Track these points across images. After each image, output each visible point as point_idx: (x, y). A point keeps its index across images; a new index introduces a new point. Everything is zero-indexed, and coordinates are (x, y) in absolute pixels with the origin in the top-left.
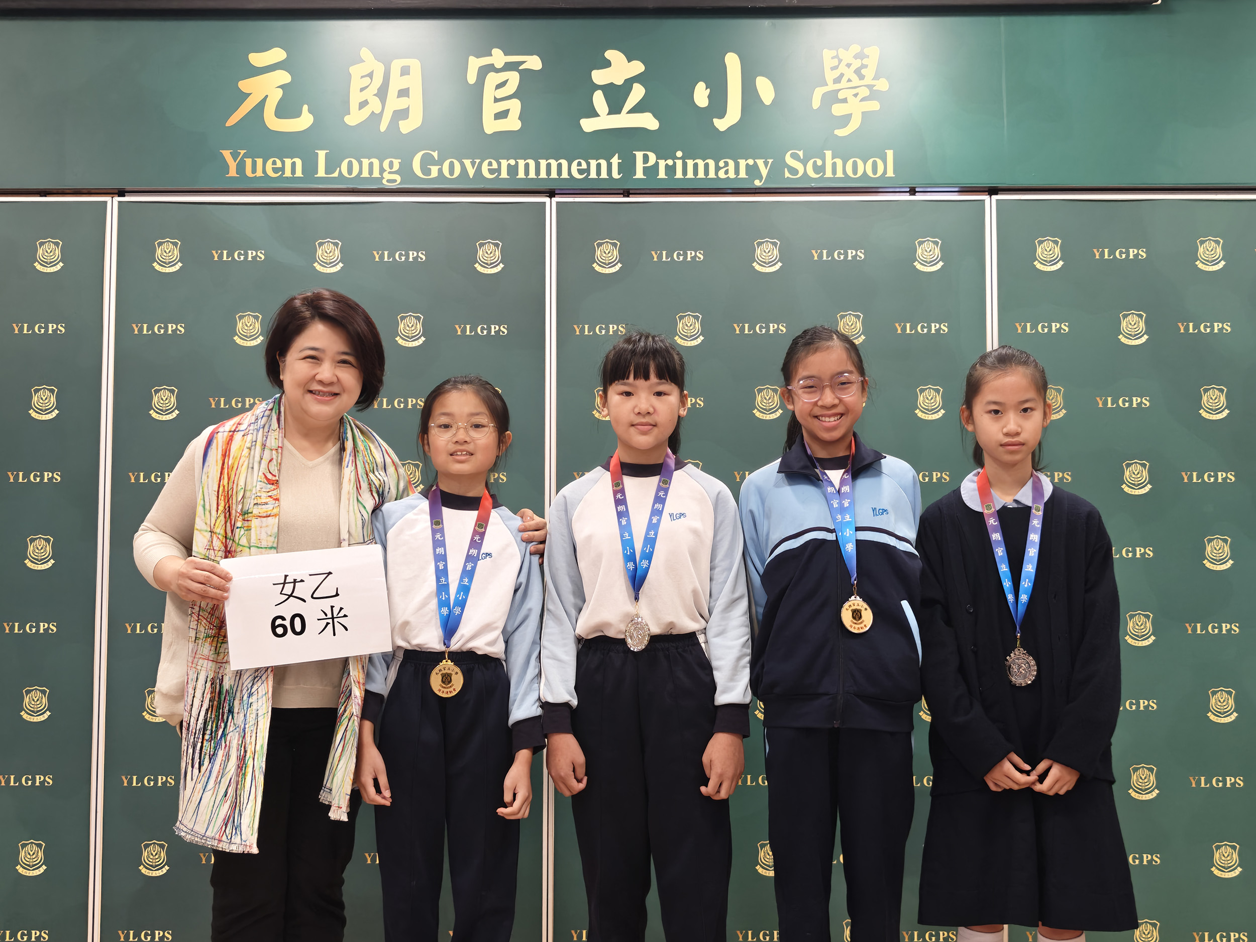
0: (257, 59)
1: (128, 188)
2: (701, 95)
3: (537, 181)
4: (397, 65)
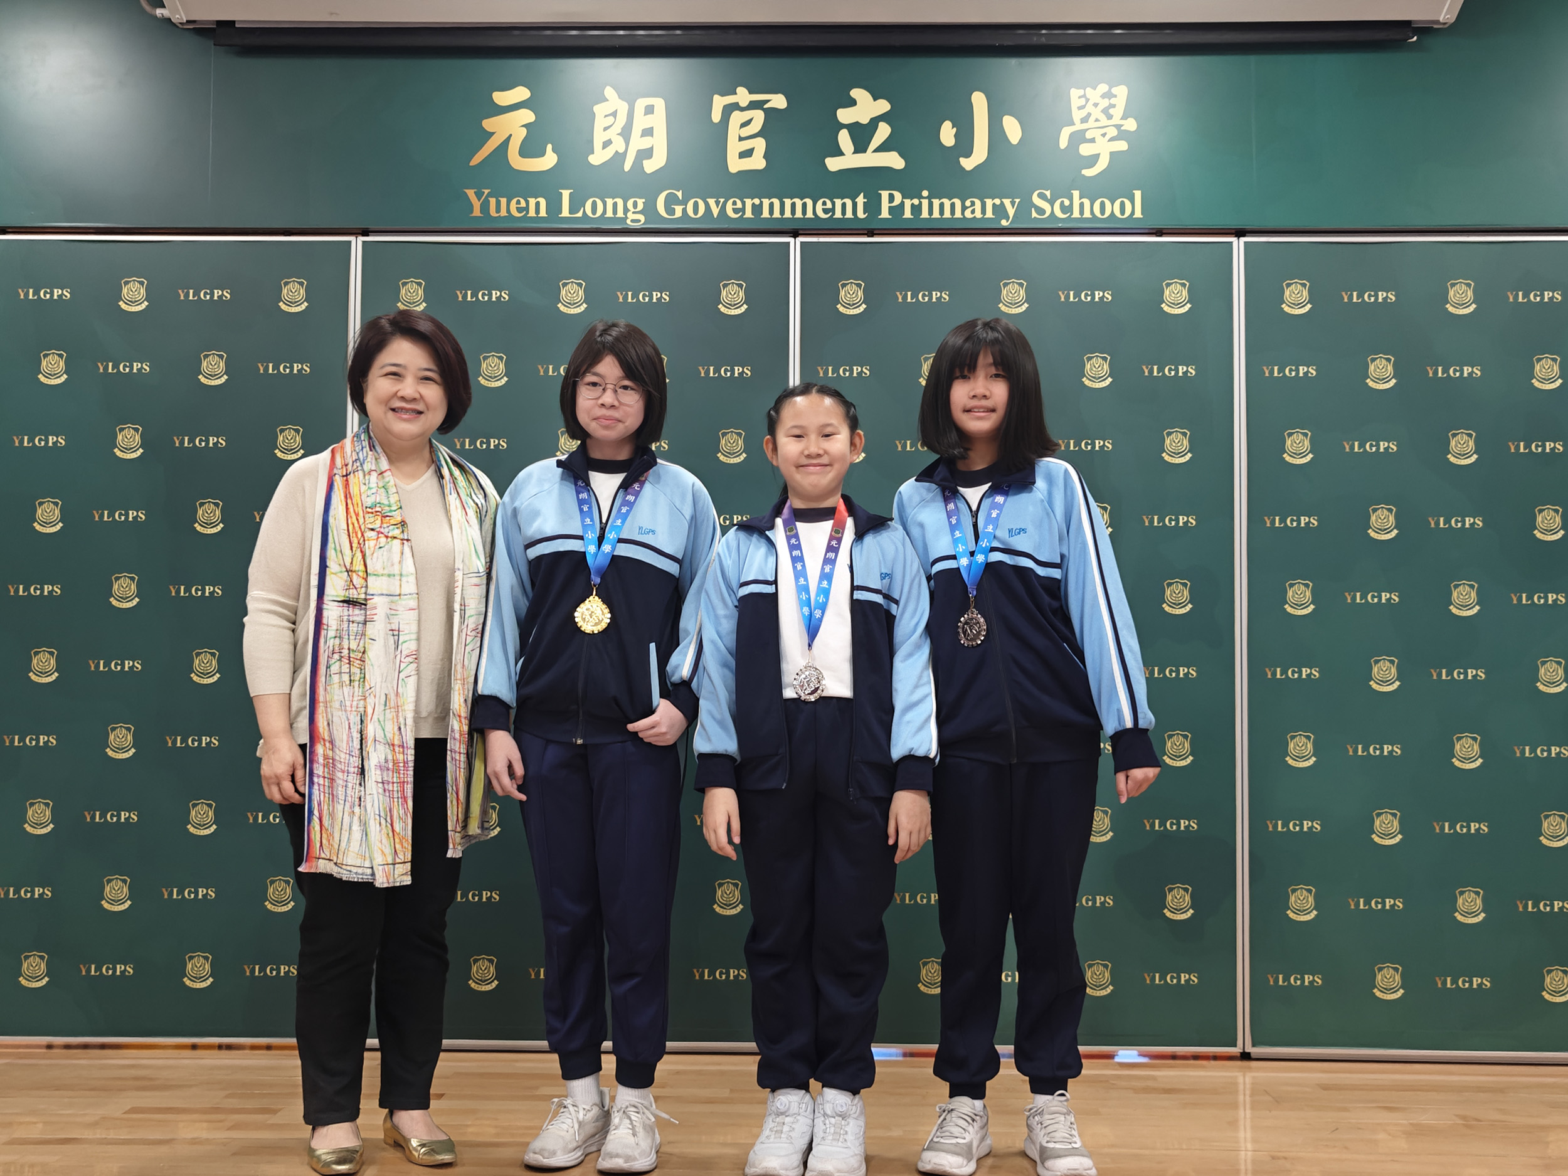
0: (502, 98)
1: (372, 227)
2: (947, 134)
3: (782, 221)
4: (641, 104)
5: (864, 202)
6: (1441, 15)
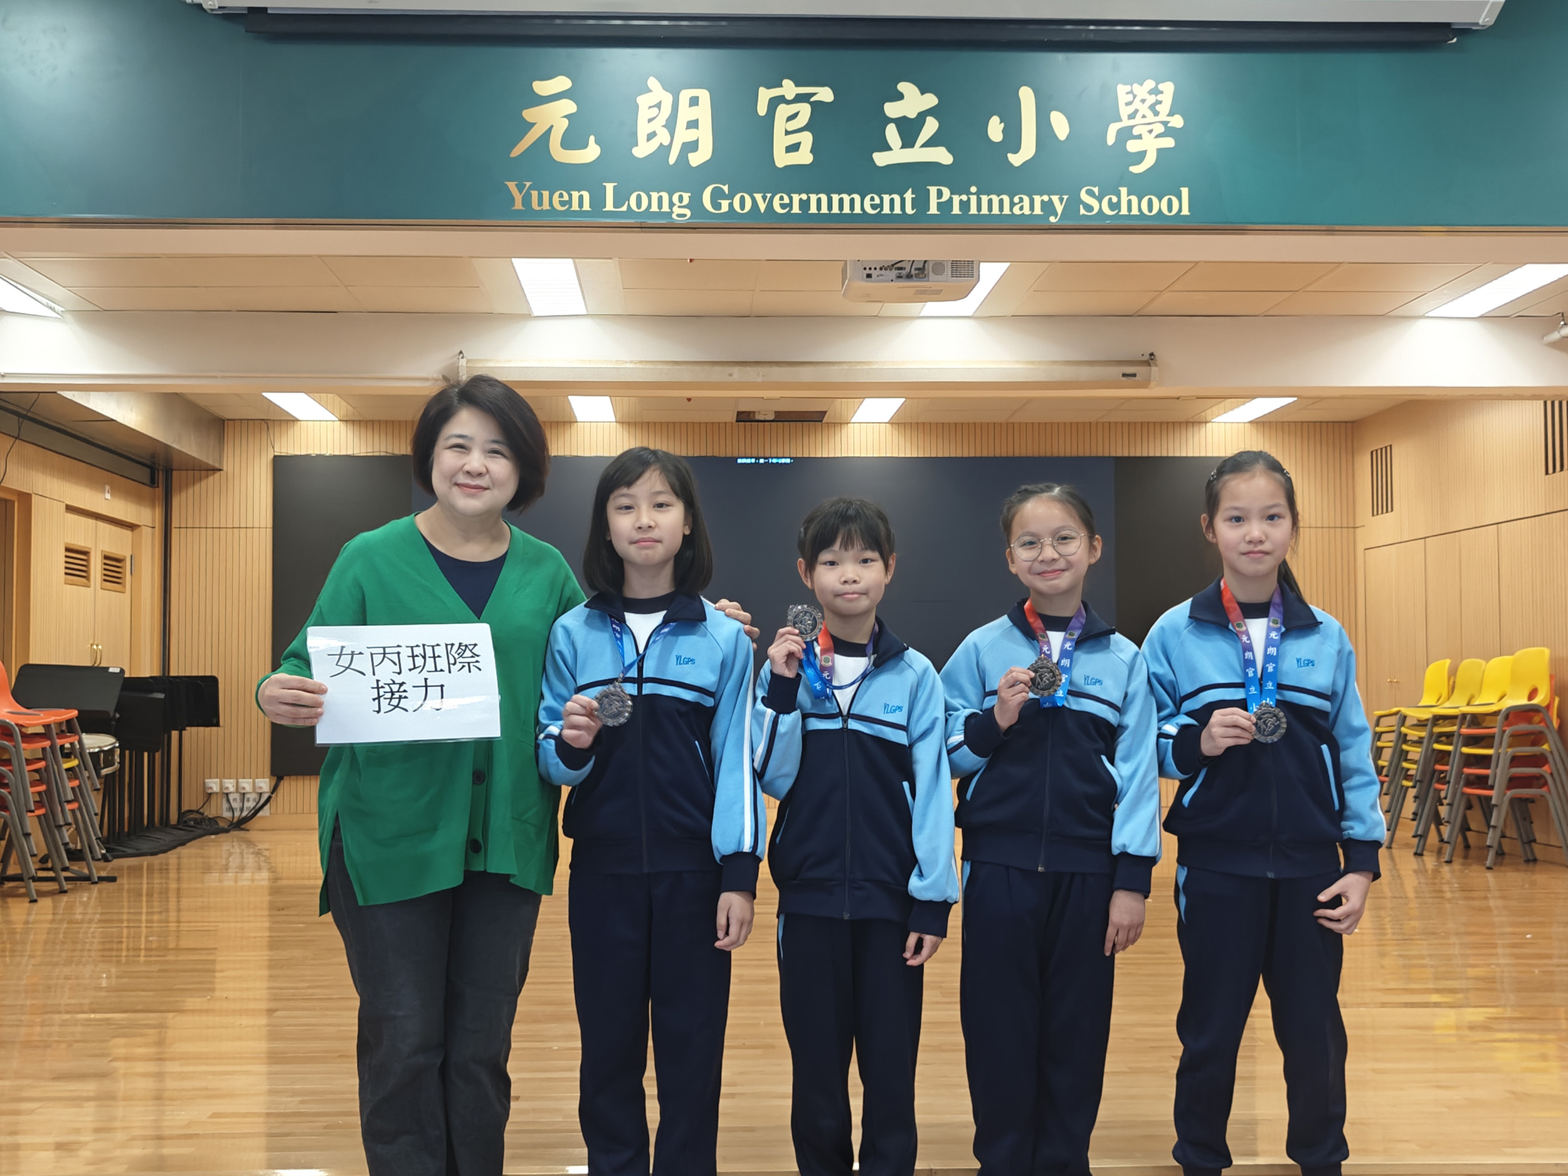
0: (542, 88)
1: (410, 220)
2: (995, 130)
3: (830, 217)
4: (685, 95)
5: (912, 198)
6: (1480, 18)
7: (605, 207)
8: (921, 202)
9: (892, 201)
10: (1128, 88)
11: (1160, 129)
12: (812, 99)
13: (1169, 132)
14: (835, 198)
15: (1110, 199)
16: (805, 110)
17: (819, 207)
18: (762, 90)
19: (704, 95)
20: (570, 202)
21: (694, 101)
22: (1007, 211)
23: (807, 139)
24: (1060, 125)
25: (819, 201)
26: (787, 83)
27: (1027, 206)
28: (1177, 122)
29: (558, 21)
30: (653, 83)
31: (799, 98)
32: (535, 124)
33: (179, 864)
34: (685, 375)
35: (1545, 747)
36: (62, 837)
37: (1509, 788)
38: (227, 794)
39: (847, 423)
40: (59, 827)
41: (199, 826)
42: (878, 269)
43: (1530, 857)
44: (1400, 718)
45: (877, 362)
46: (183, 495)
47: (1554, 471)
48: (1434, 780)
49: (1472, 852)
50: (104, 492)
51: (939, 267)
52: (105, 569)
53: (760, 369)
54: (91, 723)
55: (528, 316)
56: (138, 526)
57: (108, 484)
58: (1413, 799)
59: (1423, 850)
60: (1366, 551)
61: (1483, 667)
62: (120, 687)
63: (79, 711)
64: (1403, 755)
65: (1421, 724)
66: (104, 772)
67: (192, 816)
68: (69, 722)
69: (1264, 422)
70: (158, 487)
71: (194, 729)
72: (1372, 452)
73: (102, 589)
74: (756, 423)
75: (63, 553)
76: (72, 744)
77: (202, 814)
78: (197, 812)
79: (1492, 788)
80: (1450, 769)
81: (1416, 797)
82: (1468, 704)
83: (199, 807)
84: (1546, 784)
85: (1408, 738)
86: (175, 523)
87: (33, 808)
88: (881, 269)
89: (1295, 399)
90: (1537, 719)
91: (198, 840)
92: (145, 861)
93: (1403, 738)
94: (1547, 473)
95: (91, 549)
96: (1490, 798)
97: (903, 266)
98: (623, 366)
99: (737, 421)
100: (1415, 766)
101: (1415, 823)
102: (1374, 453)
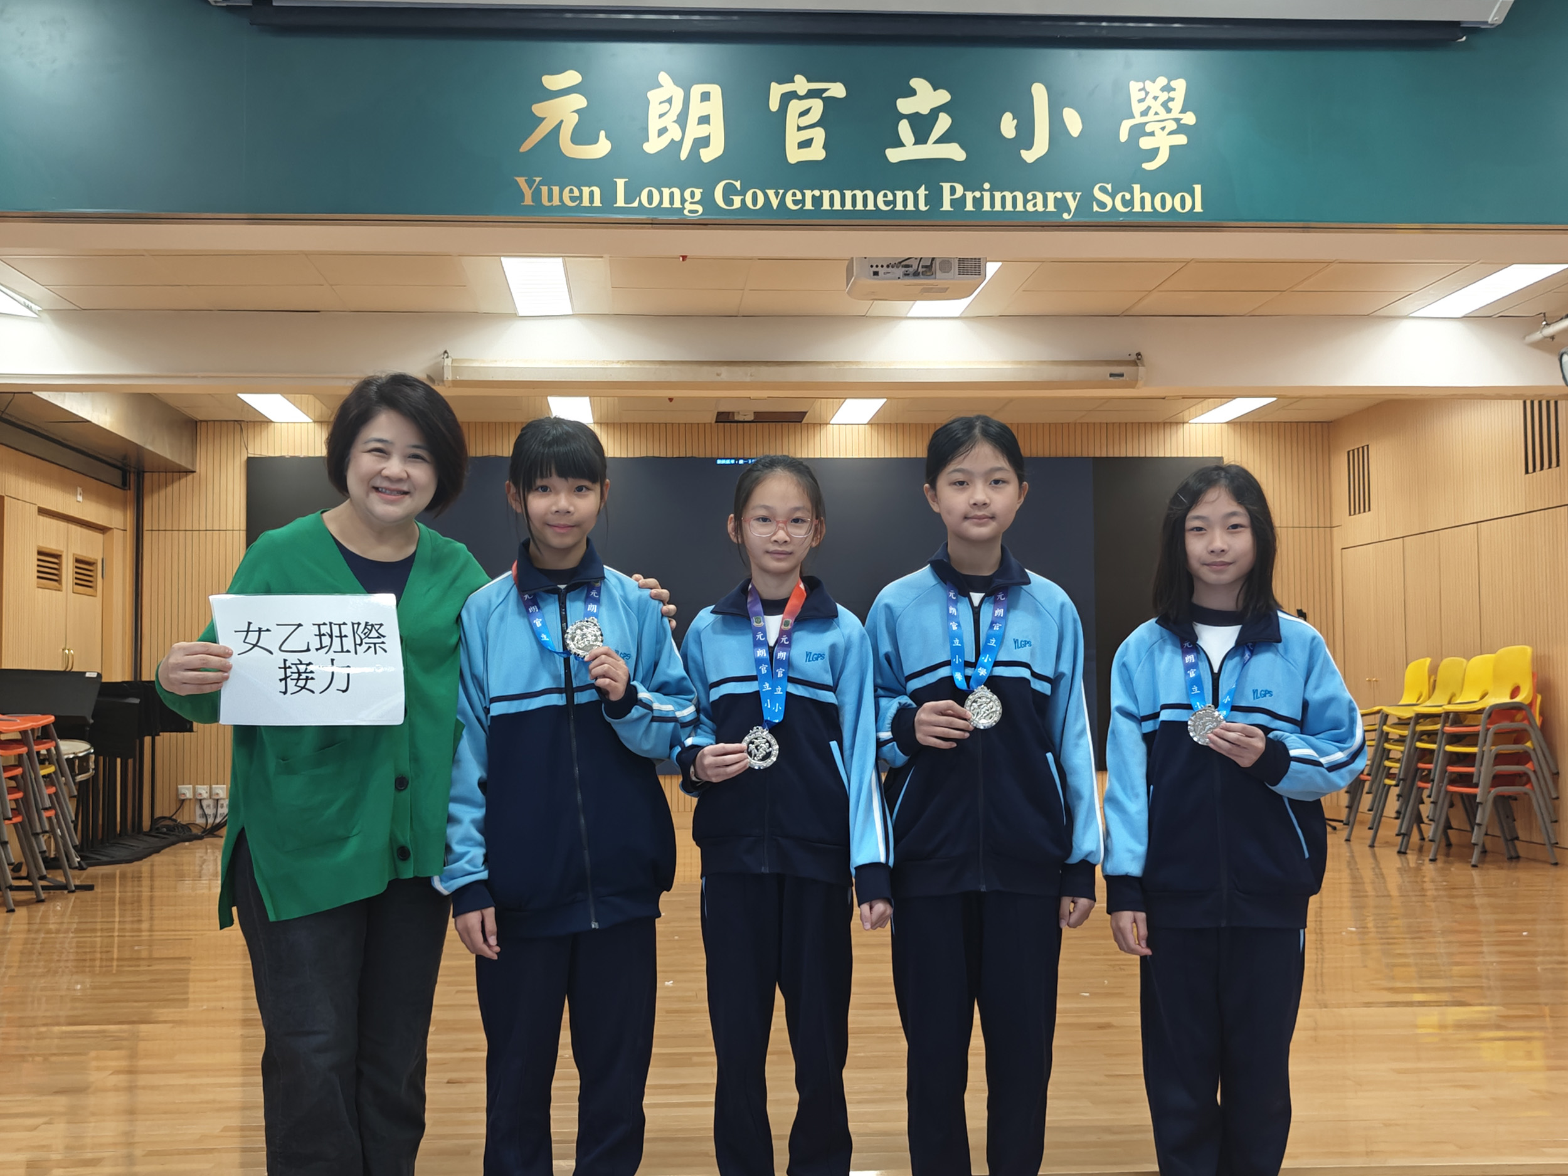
0: (552, 82)
2: (1008, 126)
3: (843, 213)
4: (697, 90)
5: (925, 195)
6: (1488, 18)
7: (616, 203)
8: (935, 198)
9: (905, 198)
10: (1140, 85)
11: (1173, 126)
12: (824, 95)
13: (1181, 129)
14: (848, 194)
15: (1123, 196)
16: (817, 106)
17: (832, 203)
18: (774, 86)
19: (715, 90)
20: (580, 198)
21: (706, 97)
22: (1020, 208)
23: (819, 135)
24: (1073, 122)
25: (832, 197)
26: (799, 78)
27: (1040, 203)
28: (1190, 119)
29: (569, 15)
30: (664, 78)
31: (811, 94)
32: (544, 119)
33: (152, 872)
34: (673, 374)
35: (1529, 744)
36: (39, 846)
37: (1493, 786)
38: (201, 800)
39: (827, 424)
40: (36, 835)
41: (172, 833)
42: (885, 266)
43: (1513, 854)
44: (1381, 717)
45: (865, 362)
46: (156, 496)
47: (1534, 470)
48: (1417, 780)
49: (1454, 850)
50: (76, 495)
51: (946, 264)
52: (76, 573)
53: (749, 368)
54: (67, 729)
55: (514, 316)
56: (110, 529)
57: (80, 487)
58: (1396, 798)
59: (1406, 848)
60: (1344, 550)
61: (1464, 664)
62: (96, 693)
63: (55, 716)
64: (1385, 754)
65: (1402, 723)
66: (79, 778)
67: (163, 823)
68: (45, 728)
69: (1240, 423)
70: (130, 489)
71: (167, 734)
72: (1349, 452)
73: (73, 592)
74: (735, 424)
75: (35, 556)
76: (48, 750)
77: (175, 821)
78: (170, 818)
79: (1476, 786)
80: (1435, 767)
81: (1399, 796)
82: (1449, 703)
83: (171, 815)
84: (1529, 781)
85: (1390, 737)
86: (147, 526)
87: (11, 816)
88: (888, 266)
89: (1275, 399)
90: (1519, 716)
91: (173, 847)
92: (117, 869)
93: (1385, 737)
94: (1527, 472)
95: (62, 552)
96: (1475, 796)
97: (909, 264)
98: (609, 366)
99: (716, 422)
100: (1398, 765)
101: (1398, 822)
102: (1351, 453)
